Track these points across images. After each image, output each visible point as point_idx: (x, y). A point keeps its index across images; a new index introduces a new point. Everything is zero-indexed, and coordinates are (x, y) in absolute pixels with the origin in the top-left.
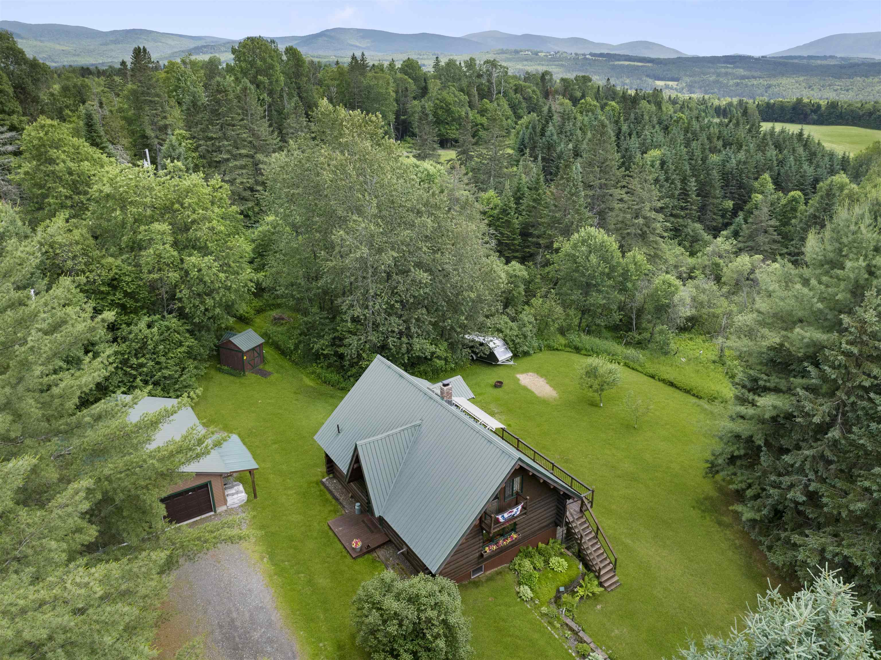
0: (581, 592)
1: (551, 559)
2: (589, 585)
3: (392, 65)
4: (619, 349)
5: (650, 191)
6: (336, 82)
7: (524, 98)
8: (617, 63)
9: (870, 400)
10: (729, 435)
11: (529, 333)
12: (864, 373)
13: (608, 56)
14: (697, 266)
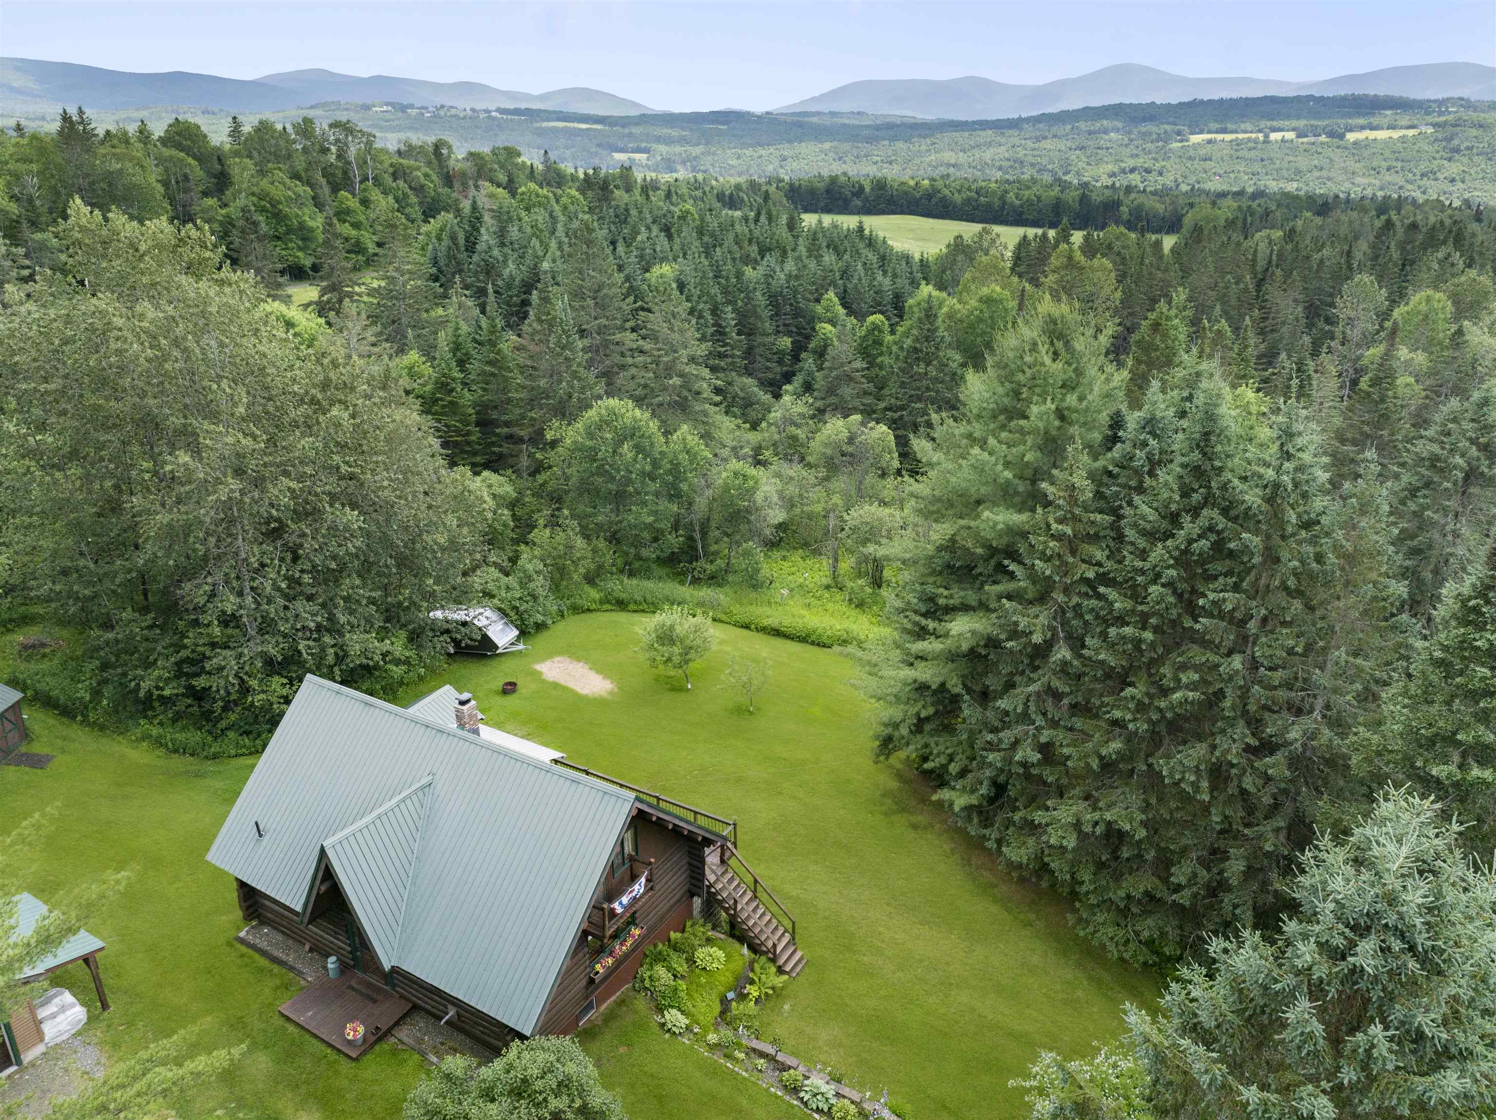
0: (753, 991)
1: (696, 954)
2: (763, 977)
3: (144, 134)
4: (685, 591)
5: (682, 331)
6: (35, 167)
7: (411, 188)
8: (544, 124)
9: (1100, 597)
10: (907, 689)
11: (540, 591)
12: (1083, 561)
13: (528, 112)
14: (764, 444)
